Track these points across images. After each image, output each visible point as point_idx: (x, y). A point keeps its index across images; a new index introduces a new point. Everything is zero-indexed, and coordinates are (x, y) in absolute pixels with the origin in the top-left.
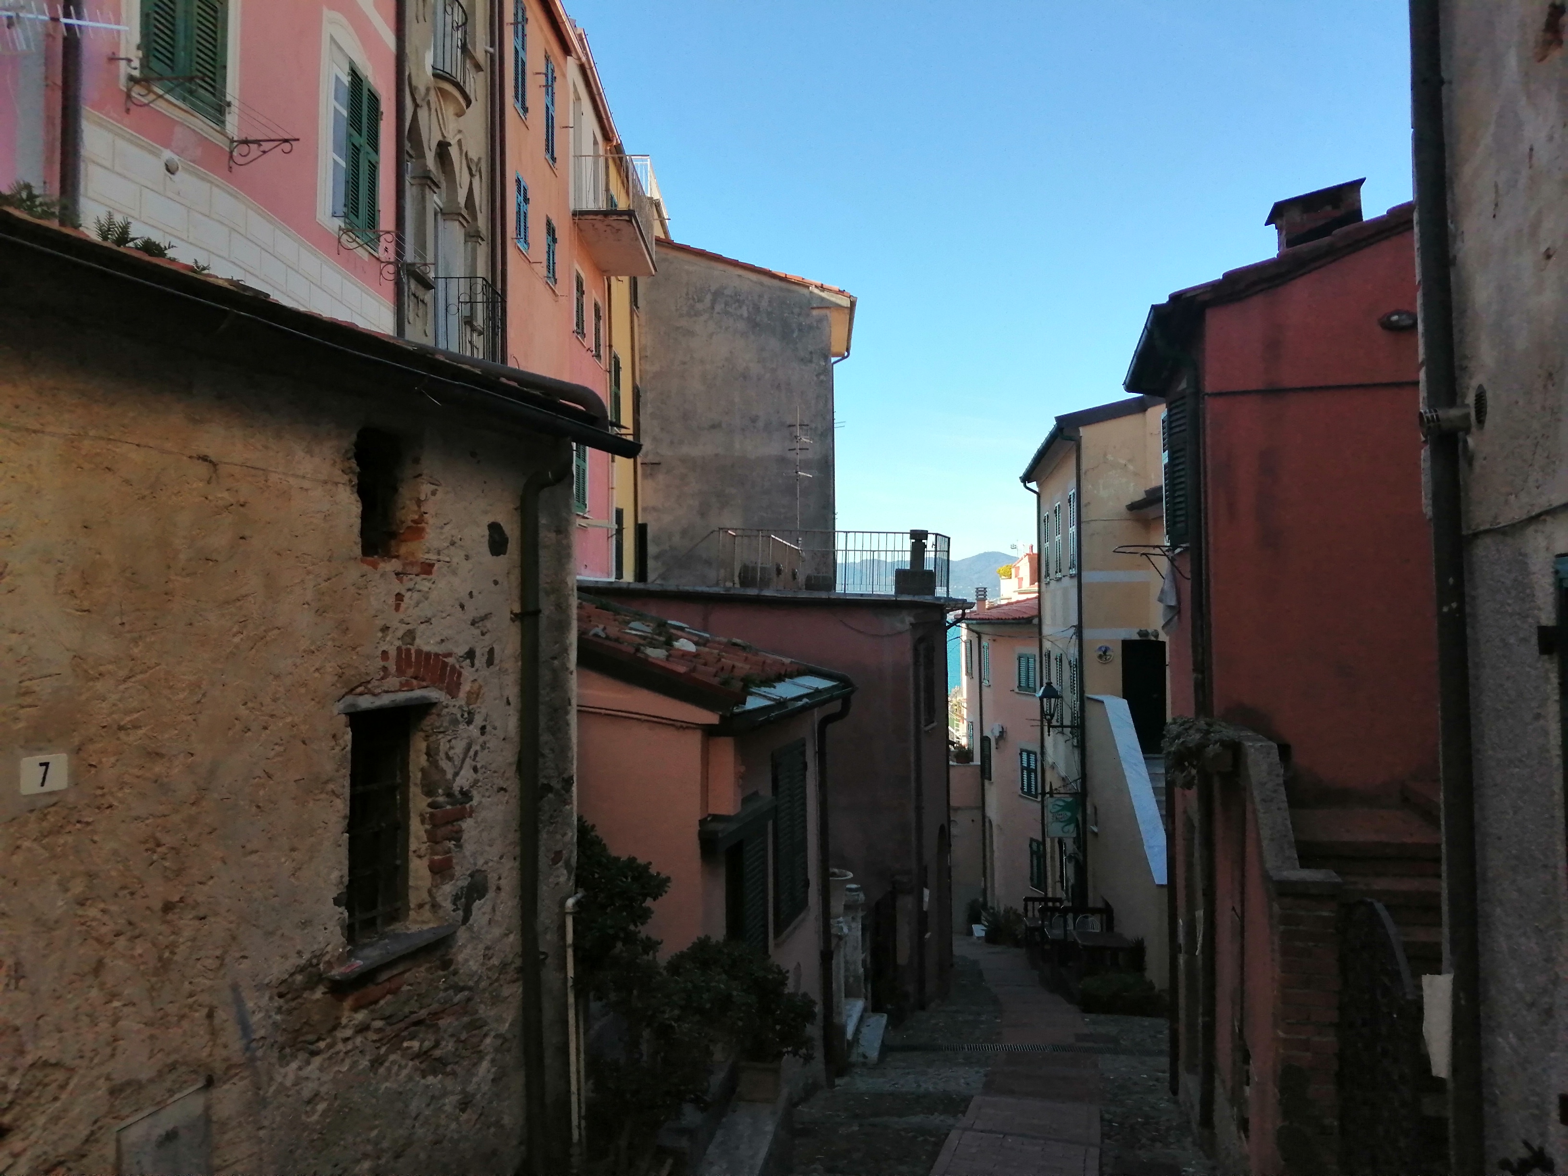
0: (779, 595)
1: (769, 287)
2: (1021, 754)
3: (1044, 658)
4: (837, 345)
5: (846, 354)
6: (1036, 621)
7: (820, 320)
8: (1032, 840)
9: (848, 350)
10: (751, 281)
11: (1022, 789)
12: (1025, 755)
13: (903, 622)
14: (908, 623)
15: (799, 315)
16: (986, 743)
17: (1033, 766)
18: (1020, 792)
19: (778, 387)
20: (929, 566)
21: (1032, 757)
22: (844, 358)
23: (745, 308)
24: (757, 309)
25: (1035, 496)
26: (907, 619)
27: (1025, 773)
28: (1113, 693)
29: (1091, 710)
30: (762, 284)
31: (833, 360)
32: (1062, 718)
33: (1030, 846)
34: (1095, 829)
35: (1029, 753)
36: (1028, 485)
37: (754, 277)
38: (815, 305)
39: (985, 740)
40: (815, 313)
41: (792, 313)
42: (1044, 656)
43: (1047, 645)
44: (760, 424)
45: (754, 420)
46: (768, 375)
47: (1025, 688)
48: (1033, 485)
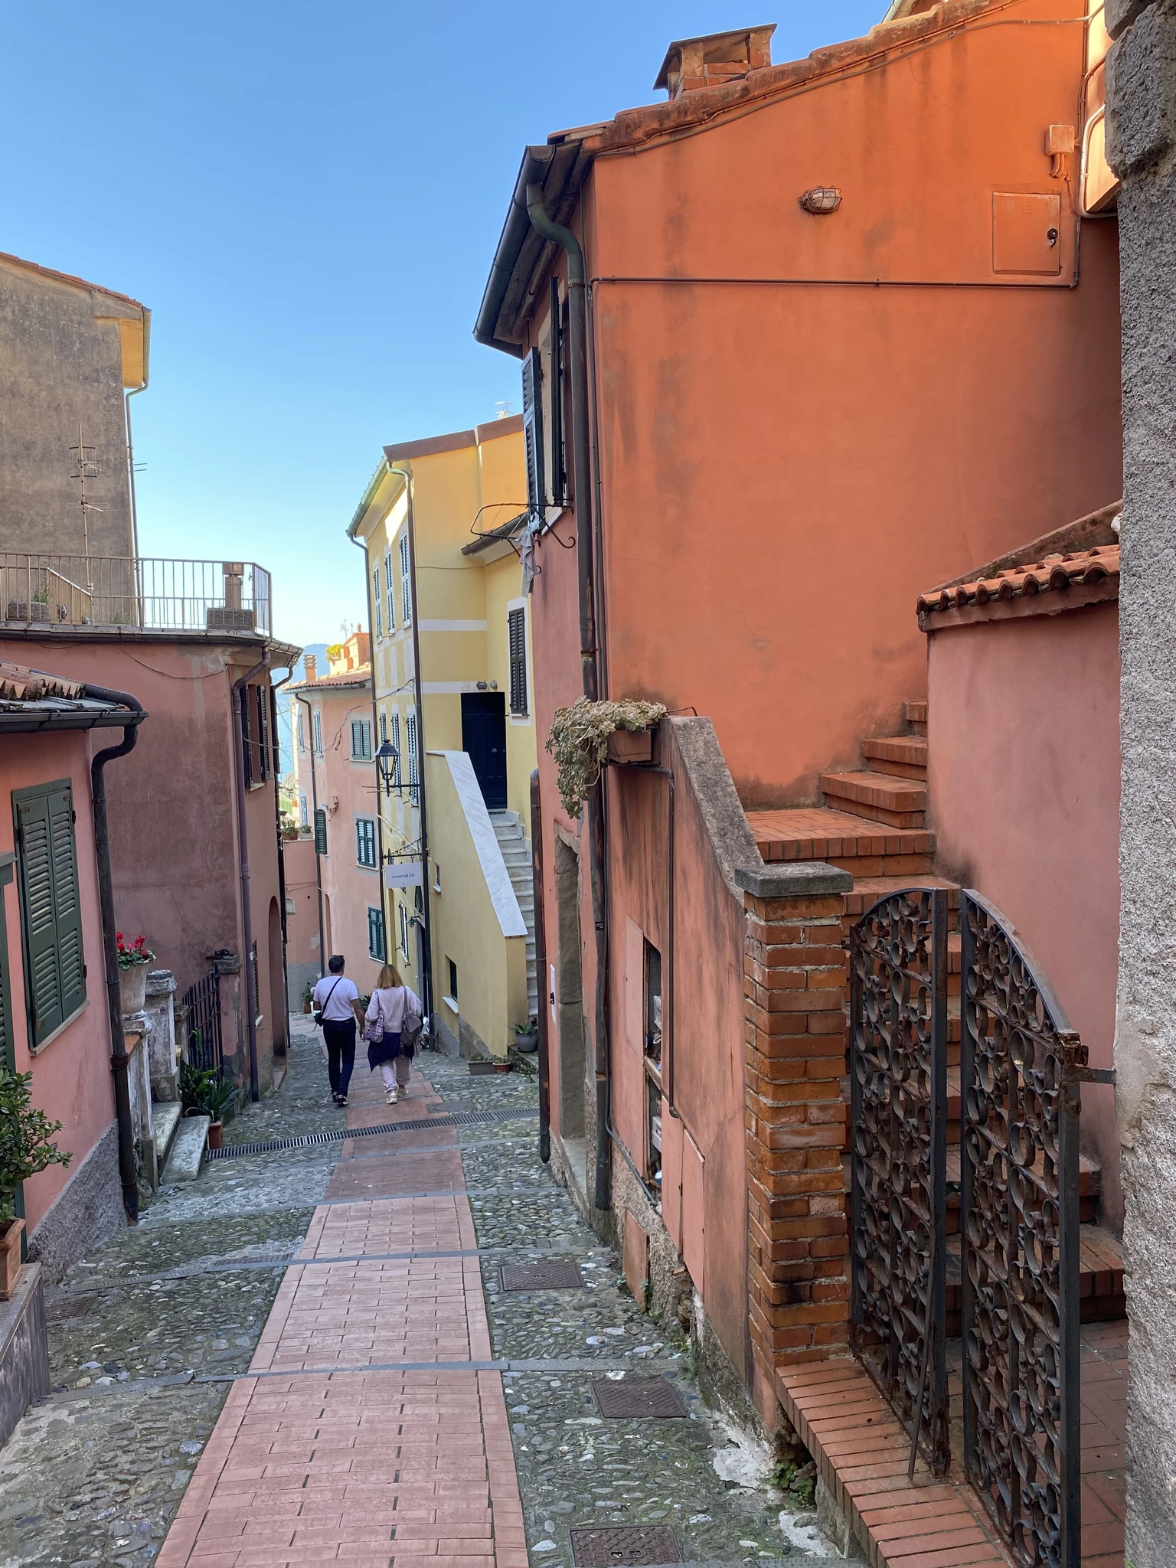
0: (54, 630)
1: (40, 287)
2: (357, 824)
3: (379, 722)
4: (129, 372)
5: (144, 385)
6: (369, 685)
7: (106, 333)
8: (370, 910)
9: (145, 380)
10: (16, 277)
11: (360, 859)
12: (361, 825)
13: (216, 661)
14: (222, 663)
15: (79, 324)
16: (320, 817)
17: (370, 836)
18: (357, 864)
19: (57, 408)
20: (246, 606)
21: (369, 826)
22: (141, 389)
23: (9, 309)
24: (24, 311)
25: (363, 551)
26: (221, 658)
27: (362, 841)
28: (454, 749)
29: (431, 765)
30: (28, 281)
31: (126, 391)
32: (400, 777)
33: (370, 916)
34: (438, 889)
35: (366, 823)
36: (355, 539)
37: (19, 272)
38: (99, 314)
39: (319, 815)
40: (100, 322)
41: (71, 321)
42: (378, 721)
43: (381, 709)
44: (36, 452)
45: (29, 446)
46: (43, 394)
47: (360, 752)
48: (361, 540)
